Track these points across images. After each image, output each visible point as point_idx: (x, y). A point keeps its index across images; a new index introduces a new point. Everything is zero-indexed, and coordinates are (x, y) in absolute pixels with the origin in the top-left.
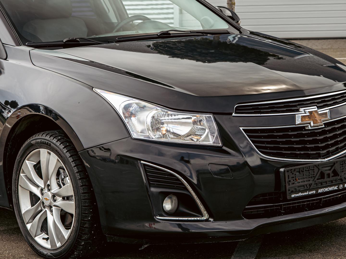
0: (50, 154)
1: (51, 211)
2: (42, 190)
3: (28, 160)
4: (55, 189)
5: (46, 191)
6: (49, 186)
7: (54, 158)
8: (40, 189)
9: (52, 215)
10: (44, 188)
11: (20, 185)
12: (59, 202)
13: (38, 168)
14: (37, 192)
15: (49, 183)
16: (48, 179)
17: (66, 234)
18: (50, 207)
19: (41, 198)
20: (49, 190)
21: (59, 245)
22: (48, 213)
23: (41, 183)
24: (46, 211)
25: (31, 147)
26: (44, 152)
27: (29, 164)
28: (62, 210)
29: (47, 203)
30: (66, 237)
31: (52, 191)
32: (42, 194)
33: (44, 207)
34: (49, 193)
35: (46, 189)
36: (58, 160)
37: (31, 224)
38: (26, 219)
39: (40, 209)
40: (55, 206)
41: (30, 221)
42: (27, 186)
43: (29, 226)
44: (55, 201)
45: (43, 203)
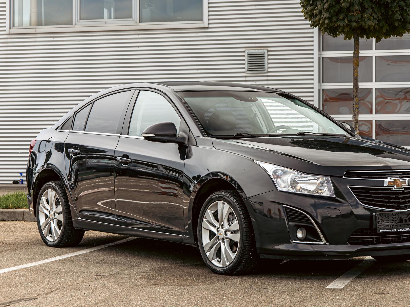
0: (224, 204)
1: (224, 242)
2: (218, 229)
3: (209, 210)
4: (226, 227)
5: (220, 229)
6: (222, 225)
7: (227, 206)
8: (216, 228)
9: (224, 245)
10: (219, 227)
11: (203, 227)
12: (229, 235)
13: (215, 215)
14: (214, 230)
15: (222, 223)
16: (222, 221)
17: (233, 256)
18: (223, 239)
19: (217, 234)
20: (222, 228)
21: (228, 264)
22: (222, 243)
23: (217, 224)
24: (220, 242)
25: (212, 200)
26: (220, 203)
27: (209, 213)
28: (231, 240)
29: (221, 237)
30: (233, 258)
31: (225, 229)
32: (218, 231)
33: (219, 240)
34: (223, 230)
35: (221, 227)
36: (229, 208)
37: (209, 252)
38: (206, 249)
39: (216, 241)
40: (226, 238)
41: (209, 250)
42: (208, 226)
43: (208, 254)
44: (226, 235)
45: (218, 237)
